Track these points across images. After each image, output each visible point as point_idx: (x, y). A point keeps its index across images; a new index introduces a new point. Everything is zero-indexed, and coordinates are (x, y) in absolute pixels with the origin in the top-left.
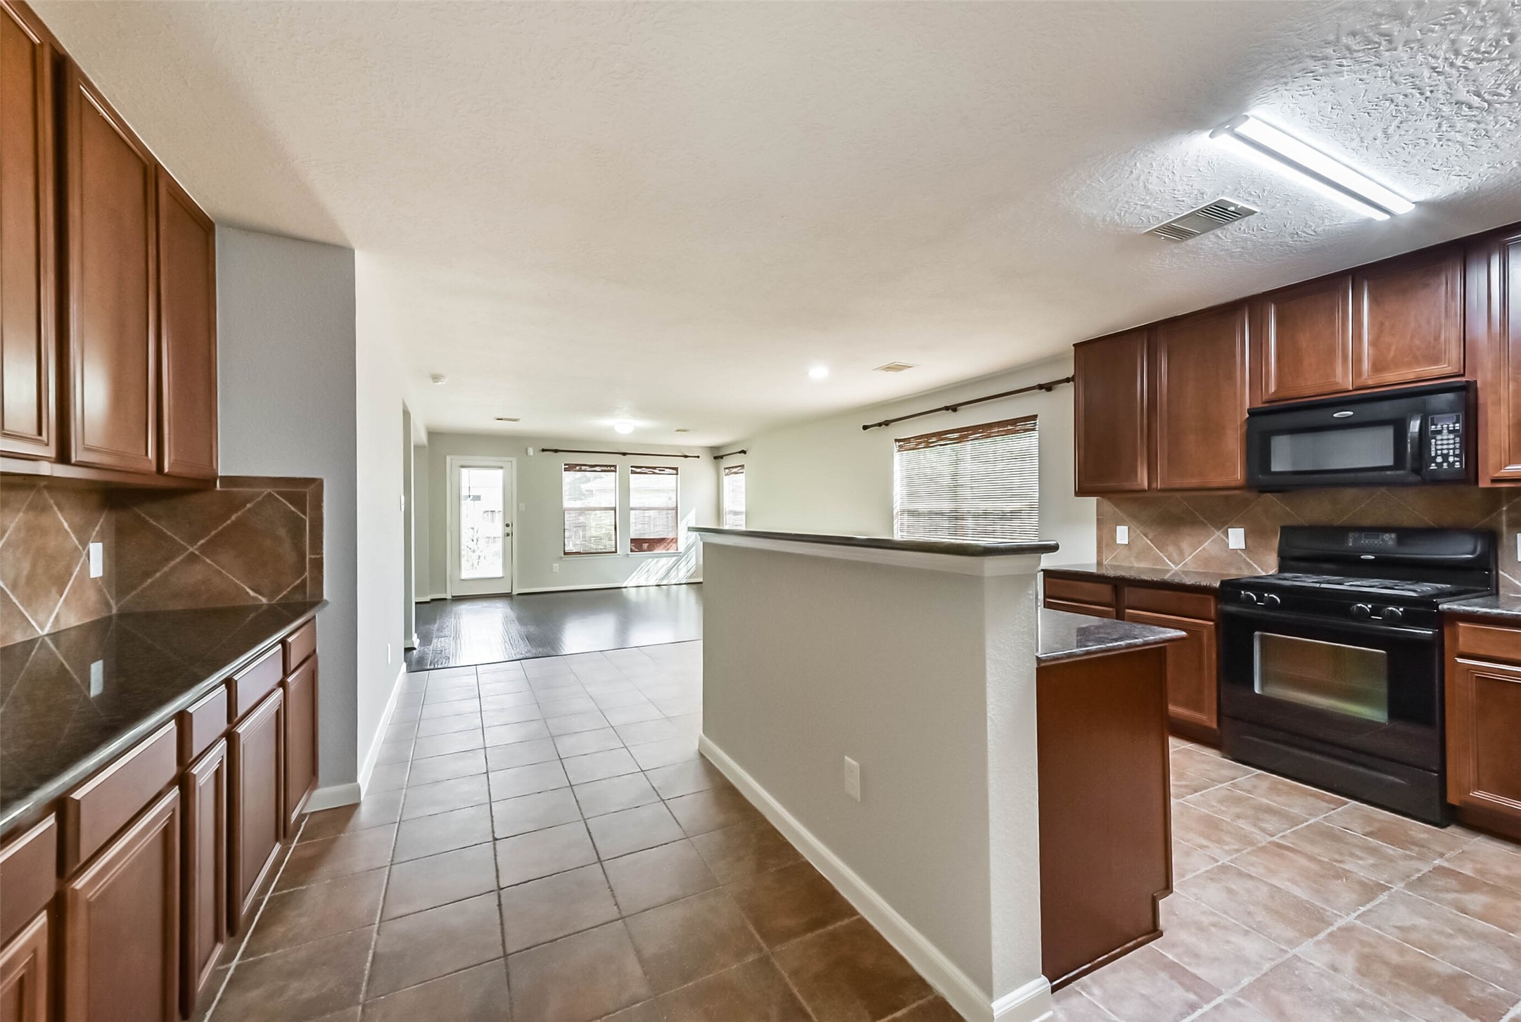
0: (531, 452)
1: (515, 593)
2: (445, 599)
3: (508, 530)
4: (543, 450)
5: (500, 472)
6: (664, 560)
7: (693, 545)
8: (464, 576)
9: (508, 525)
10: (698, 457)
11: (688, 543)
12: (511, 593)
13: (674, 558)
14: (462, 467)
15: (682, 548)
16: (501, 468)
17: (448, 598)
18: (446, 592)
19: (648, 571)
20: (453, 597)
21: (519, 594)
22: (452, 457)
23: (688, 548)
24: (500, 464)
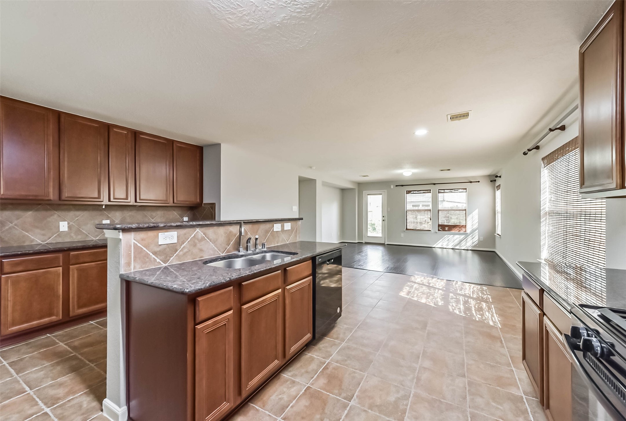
0: (392, 187)
1: (386, 244)
2: (362, 243)
3: (384, 218)
4: (396, 186)
5: (381, 196)
6: (457, 236)
7: (475, 230)
8: (369, 235)
9: (383, 217)
10: (479, 182)
11: (473, 228)
12: (385, 243)
13: (463, 236)
14: (368, 195)
15: (469, 231)
16: (381, 194)
17: (363, 242)
18: (363, 240)
19: (448, 240)
20: (365, 242)
21: (387, 244)
22: (365, 191)
23: (473, 231)
24: (381, 193)
